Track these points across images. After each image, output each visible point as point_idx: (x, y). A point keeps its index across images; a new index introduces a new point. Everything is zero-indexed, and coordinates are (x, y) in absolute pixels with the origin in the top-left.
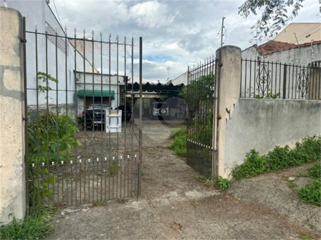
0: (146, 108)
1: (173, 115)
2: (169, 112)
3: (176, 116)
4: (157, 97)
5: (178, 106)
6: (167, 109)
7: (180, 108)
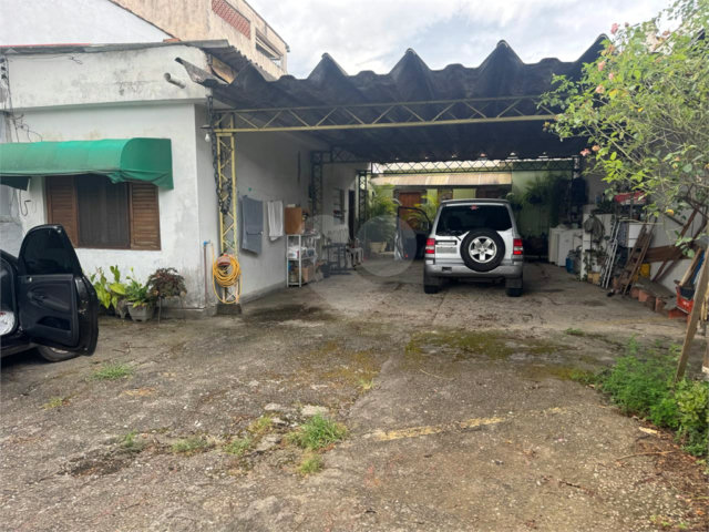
3: (571, 266)
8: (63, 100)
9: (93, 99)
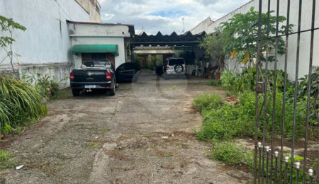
0: (158, 65)
1: (191, 73)
2: (186, 70)
3: (193, 74)
4: (171, 52)
5: (196, 62)
6: (184, 65)
7: (199, 65)
8: (91, 35)
9: (100, 35)
